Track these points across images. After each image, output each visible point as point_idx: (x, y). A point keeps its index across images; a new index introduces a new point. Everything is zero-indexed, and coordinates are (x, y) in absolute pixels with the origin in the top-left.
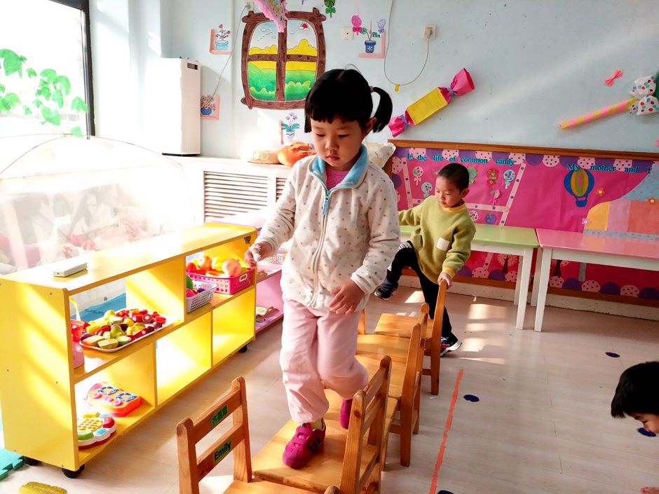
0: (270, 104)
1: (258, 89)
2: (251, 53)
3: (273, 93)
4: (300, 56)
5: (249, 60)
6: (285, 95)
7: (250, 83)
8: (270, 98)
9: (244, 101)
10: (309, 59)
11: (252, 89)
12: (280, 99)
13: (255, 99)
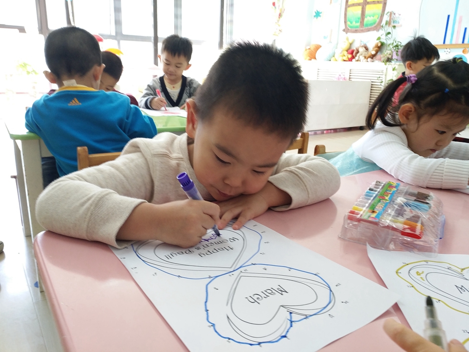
0: (356, 30)
1: (351, 23)
2: (350, 3)
3: (358, 24)
4: (374, 2)
5: (349, 7)
6: (365, 24)
7: (348, 20)
8: (357, 27)
9: (344, 30)
10: (378, 2)
11: (348, 23)
12: (361, 27)
13: (349, 28)
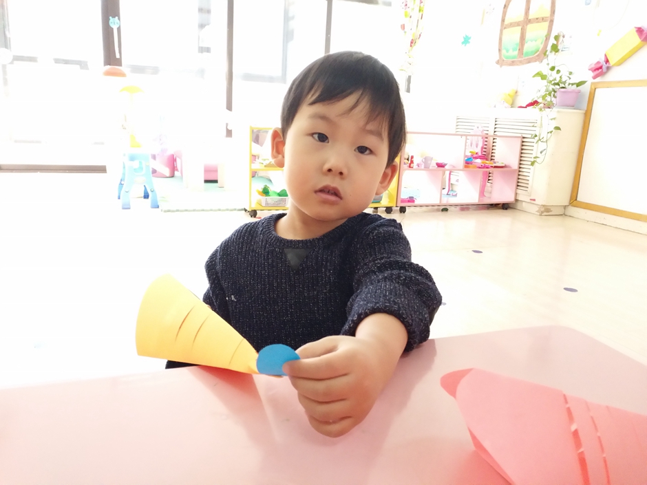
0: (513, 62)
1: (507, 51)
2: (506, 22)
3: (516, 53)
4: (537, 19)
5: (505, 28)
6: (524, 52)
7: (503, 47)
8: (514, 57)
9: (498, 62)
10: (543, 19)
11: (504, 52)
12: (520, 57)
13: (504, 59)
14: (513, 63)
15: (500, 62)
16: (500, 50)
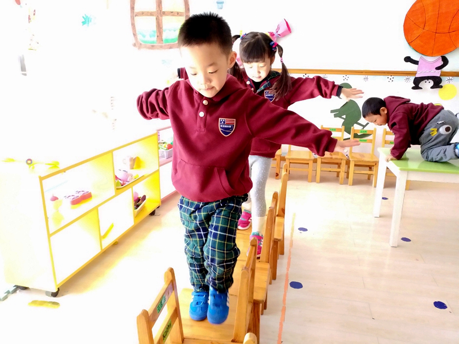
1: (144, 36)
2: (137, 10)
3: (155, 39)
4: (172, 12)
6: (164, 39)
7: (138, 32)
8: (153, 42)
9: (135, 45)
10: (178, 14)
11: (139, 37)
12: (159, 43)
13: (142, 43)
14: (153, 47)
15: (138, 45)
16: (135, 35)
